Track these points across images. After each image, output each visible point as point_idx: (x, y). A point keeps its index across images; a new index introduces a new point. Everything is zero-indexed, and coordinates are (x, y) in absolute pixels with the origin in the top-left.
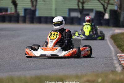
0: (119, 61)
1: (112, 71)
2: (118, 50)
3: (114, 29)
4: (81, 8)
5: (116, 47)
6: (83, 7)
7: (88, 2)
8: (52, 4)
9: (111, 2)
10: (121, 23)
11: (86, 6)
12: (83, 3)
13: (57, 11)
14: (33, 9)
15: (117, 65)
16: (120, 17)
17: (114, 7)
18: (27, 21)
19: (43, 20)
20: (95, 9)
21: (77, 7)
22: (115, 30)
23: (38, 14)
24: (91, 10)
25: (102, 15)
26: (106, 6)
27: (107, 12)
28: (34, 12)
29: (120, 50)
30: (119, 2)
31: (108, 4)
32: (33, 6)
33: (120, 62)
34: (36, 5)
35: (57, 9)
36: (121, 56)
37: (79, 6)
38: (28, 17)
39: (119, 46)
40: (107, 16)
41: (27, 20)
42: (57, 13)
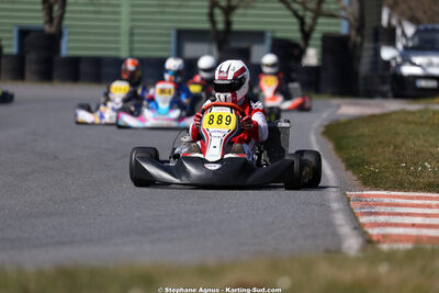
0: (353, 217)
1: (327, 251)
2: (350, 176)
3: (335, 101)
4: (221, 26)
5: (343, 166)
6: (228, 23)
7: (247, 7)
8: (118, 13)
9: (328, 6)
10: (361, 82)
11: (241, 22)
12: (229, 10)
13: (136, 38)
14: (49, 29)
15: (345, 229)
16: (359, 59)
17: (338, 25)
18: (27, 74)
19: (84, 68)
20: (273, 31)
21: (207, 26)
22: (339, 106)
23: (67, 48)
24: (258, 36)
25: (296, 52)
26: (308, 21)
27: (312, 42)
28: (53, 40)
29: (355, 178)
30: (355, 8)
31: (318, 13)
32: (50, 20)
33: (356, 218)
34: (61, 18)
35: (136, 31)
36: (359, 199)
37: (213, 22)
38: (31, 57)
39: (353, 164)
40: (312, 57)
41: (30, 68)
42: (136, 45)
